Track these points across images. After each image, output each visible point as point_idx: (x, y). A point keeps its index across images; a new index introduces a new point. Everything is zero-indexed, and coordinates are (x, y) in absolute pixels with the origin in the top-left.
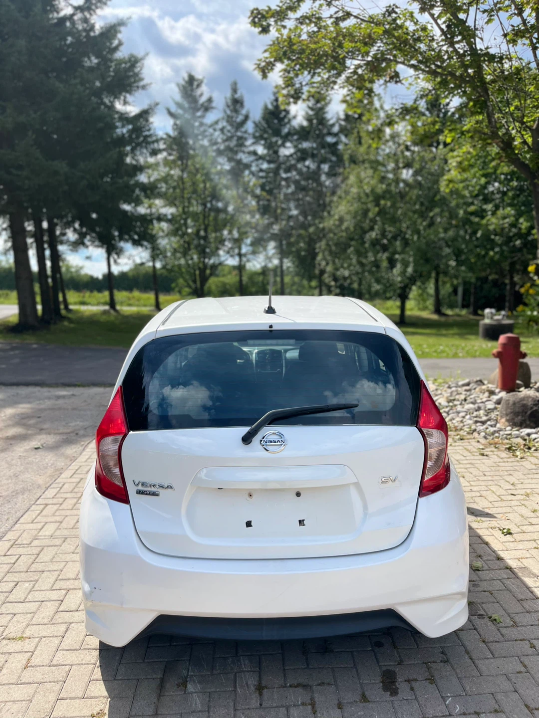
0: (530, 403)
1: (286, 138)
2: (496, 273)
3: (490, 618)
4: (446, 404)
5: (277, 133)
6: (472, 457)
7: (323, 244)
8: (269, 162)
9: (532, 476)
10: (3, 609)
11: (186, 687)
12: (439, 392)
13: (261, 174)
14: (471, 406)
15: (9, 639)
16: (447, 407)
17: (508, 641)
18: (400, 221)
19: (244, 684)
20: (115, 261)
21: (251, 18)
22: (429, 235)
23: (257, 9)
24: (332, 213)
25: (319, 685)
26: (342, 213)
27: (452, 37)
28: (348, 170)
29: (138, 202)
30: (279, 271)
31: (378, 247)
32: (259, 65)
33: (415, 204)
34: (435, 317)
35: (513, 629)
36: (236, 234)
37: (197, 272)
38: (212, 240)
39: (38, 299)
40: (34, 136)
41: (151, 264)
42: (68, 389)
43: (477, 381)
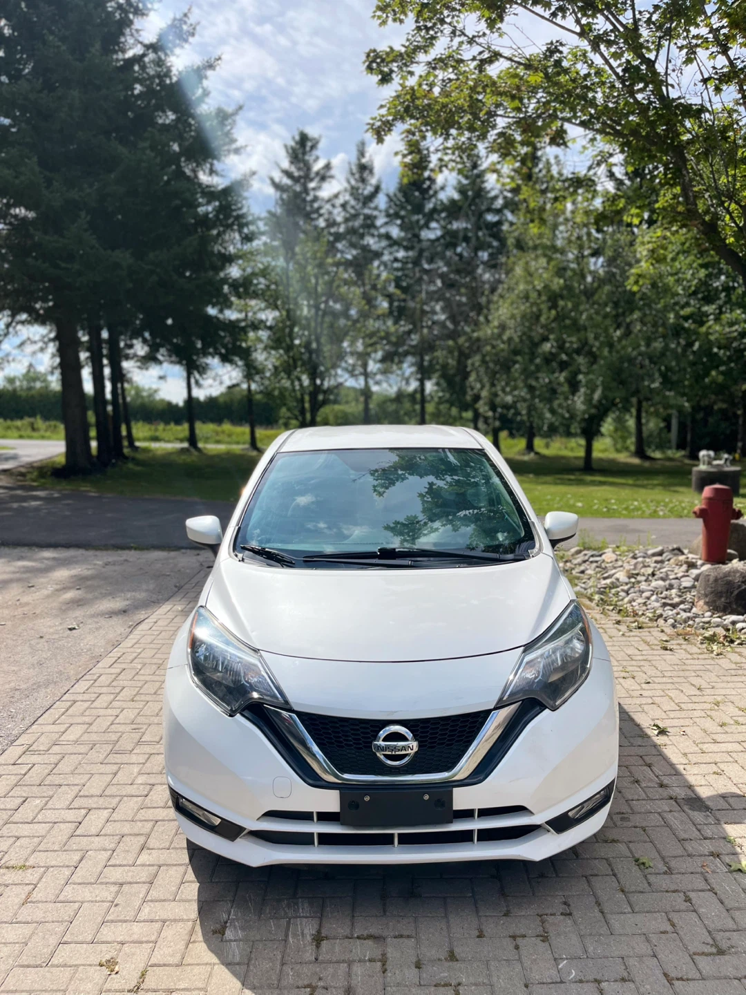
0: (737, 579)
1: (430, 216)
2: (723, 401)
3: (637, 860)
4: (627, 580)
5: (418, 209)
6: (651, 652)
7: (477, 359)
8: (407, 249)
9: (729, 679)
10: (5, 831)
11: (223, 934)
12: (620, 563)
13: (396, 265)
14: (661, 583)
15: (8, 868)
16: (627, 584)
17: (657, 892)
18: (585, 329)
19: (299, 933)
20: (197, 382)
21: (367, 63)
22: (624, 348)
23: (374, 51)
24: (490, 318)
25: (395, 937)
26: (503, 318)
27: (632, 85)
28: (512, 259)
29: (225, 304)
30: (418, 396)
31: (554, 364)
32: (373, 125)
33: (606, 305)
34: (636, 461)
35: (666, 876)
36: (360, 346)
37: (307, 398)
38: (327, 354)
39: (93, 433)
40: (89, 218)
41: (245, 386)
42: (120, 552)
43: (673, 550)
